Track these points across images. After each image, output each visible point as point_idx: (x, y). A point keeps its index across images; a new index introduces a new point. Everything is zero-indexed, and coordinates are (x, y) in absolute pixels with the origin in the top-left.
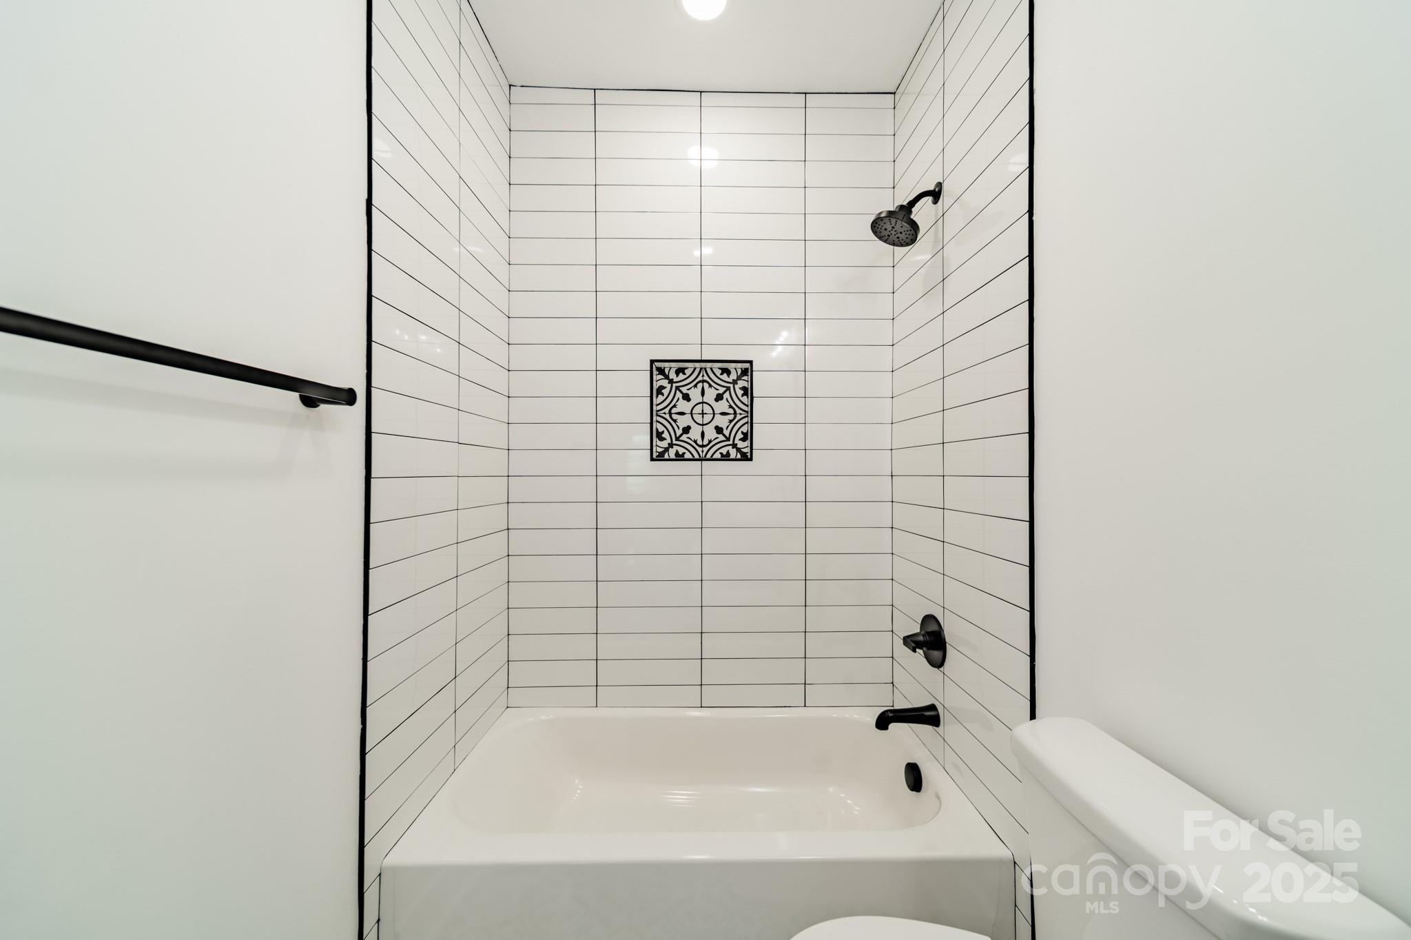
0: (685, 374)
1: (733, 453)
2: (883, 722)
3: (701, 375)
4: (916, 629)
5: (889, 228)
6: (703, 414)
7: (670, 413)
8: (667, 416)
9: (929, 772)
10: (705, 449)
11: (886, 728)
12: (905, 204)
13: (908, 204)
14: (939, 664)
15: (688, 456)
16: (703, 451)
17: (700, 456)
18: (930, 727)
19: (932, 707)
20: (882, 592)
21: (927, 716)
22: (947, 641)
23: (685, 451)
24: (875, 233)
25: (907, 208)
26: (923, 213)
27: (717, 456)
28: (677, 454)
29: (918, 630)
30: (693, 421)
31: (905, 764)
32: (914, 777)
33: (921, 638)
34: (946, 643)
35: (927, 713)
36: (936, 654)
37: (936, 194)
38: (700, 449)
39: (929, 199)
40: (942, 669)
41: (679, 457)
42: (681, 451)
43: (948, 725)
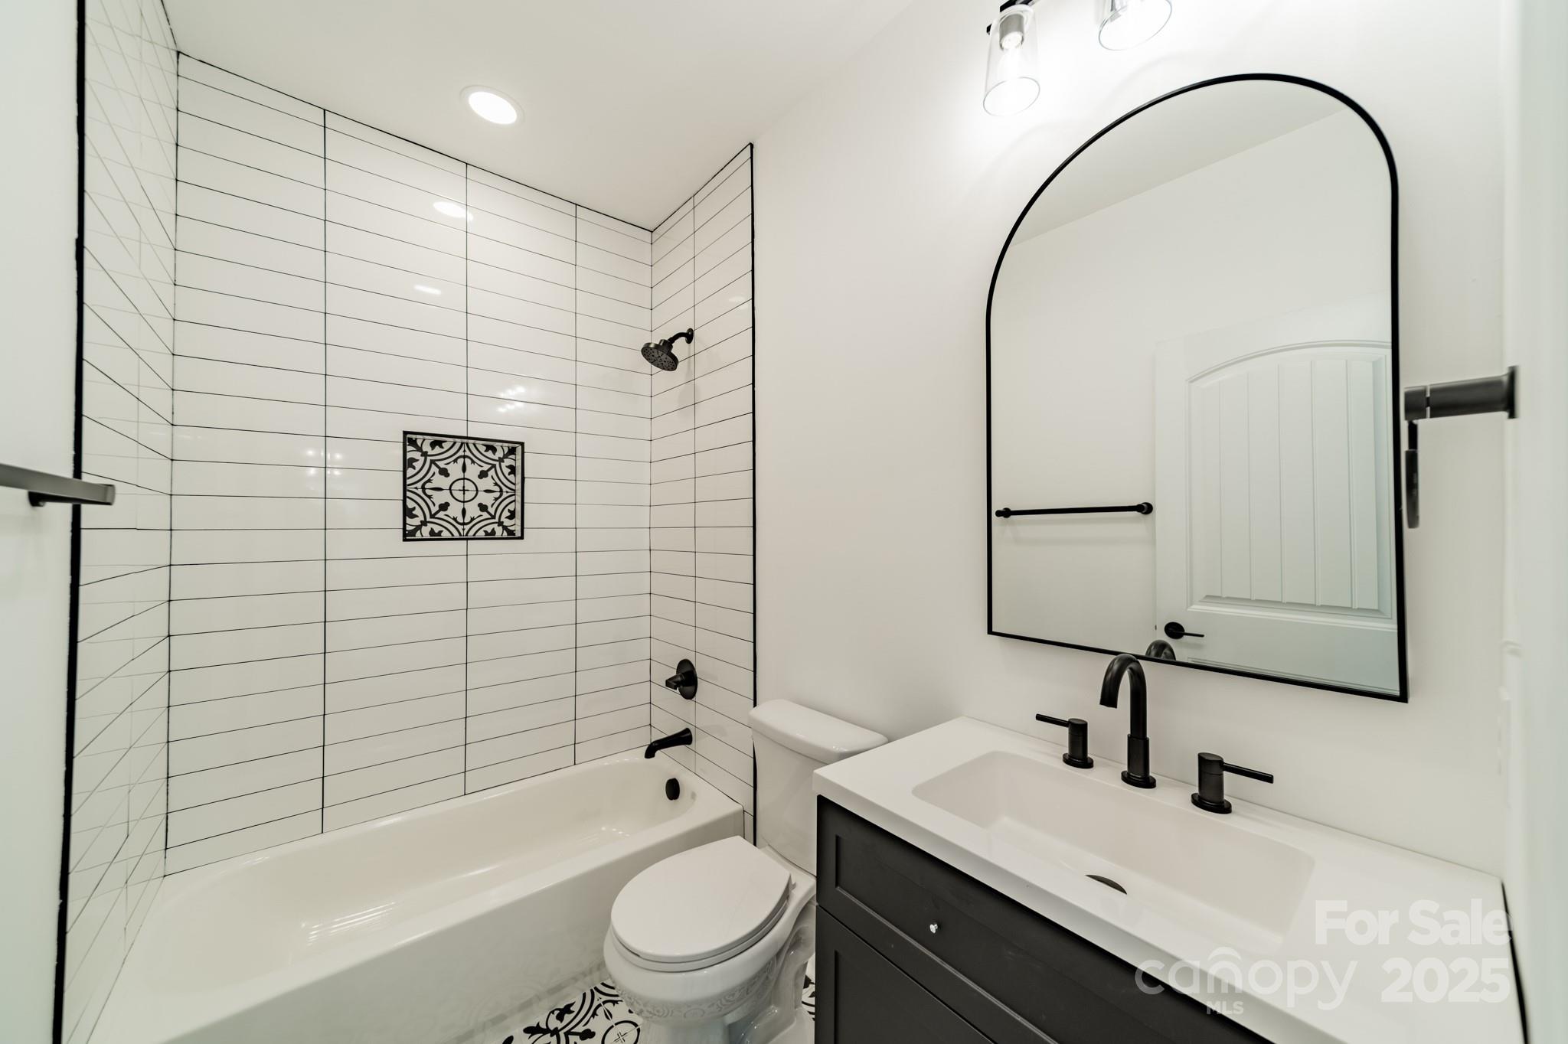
0: (443, 448)
1: (499, 531)
2: (650, 753)
3: (462, 449)
4: (674, 673)
5: (657, 356)
6: (464, 490)
7: (423, 488)
8: (420, 492)
9: (686, 781)
10: (467, 527)
11: (653, 756)
12: (667, 339)
13: (669, 340)
14: (689, 695)
15: (445, 534)
16: (464, 529)
17: (460, 535)
18: (683, 746)
19: (687, 731)
20: (643, 649)
21: (683, 738)
22: (698, 676)
23: (441, 529)
24: (644, 355)
25: (668, 344)
26: (679, 348)
27: (481, 534)
28: (432, 532)
29: (674, 674)
30: (451, 498)
31: (666, 781)
32: (673, 789)
33: (679, 679)
34: (696, 678)
35: (683, 736)
36: (689, 689)
37: (689, 336)
38: (460, 528)
39: (683, 339)
40: (694, 699)
41: (435, 536)
42: (437, 529)
43: (699, 741)
